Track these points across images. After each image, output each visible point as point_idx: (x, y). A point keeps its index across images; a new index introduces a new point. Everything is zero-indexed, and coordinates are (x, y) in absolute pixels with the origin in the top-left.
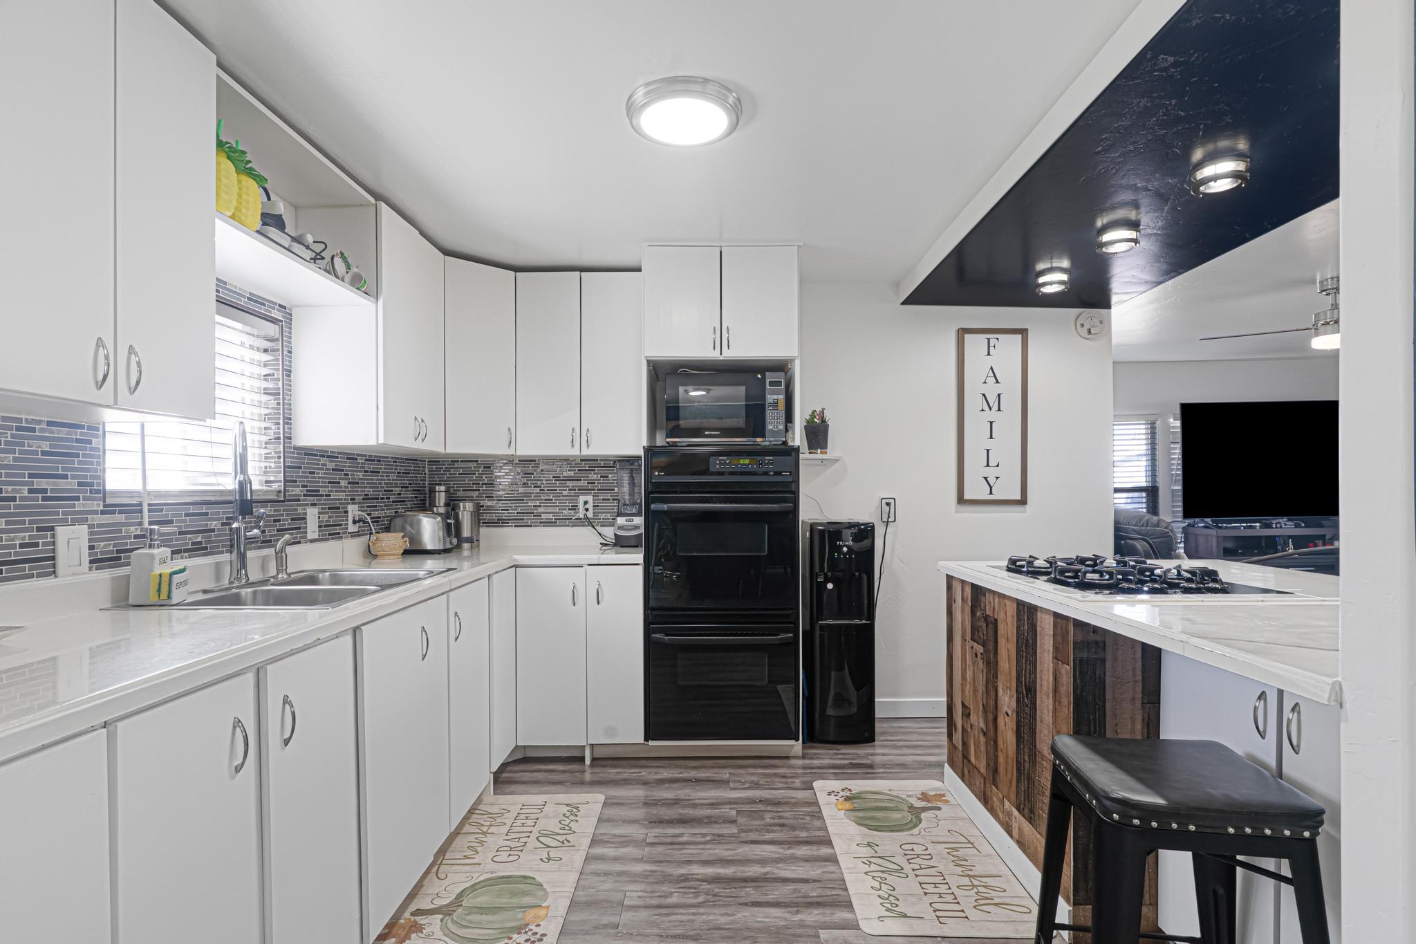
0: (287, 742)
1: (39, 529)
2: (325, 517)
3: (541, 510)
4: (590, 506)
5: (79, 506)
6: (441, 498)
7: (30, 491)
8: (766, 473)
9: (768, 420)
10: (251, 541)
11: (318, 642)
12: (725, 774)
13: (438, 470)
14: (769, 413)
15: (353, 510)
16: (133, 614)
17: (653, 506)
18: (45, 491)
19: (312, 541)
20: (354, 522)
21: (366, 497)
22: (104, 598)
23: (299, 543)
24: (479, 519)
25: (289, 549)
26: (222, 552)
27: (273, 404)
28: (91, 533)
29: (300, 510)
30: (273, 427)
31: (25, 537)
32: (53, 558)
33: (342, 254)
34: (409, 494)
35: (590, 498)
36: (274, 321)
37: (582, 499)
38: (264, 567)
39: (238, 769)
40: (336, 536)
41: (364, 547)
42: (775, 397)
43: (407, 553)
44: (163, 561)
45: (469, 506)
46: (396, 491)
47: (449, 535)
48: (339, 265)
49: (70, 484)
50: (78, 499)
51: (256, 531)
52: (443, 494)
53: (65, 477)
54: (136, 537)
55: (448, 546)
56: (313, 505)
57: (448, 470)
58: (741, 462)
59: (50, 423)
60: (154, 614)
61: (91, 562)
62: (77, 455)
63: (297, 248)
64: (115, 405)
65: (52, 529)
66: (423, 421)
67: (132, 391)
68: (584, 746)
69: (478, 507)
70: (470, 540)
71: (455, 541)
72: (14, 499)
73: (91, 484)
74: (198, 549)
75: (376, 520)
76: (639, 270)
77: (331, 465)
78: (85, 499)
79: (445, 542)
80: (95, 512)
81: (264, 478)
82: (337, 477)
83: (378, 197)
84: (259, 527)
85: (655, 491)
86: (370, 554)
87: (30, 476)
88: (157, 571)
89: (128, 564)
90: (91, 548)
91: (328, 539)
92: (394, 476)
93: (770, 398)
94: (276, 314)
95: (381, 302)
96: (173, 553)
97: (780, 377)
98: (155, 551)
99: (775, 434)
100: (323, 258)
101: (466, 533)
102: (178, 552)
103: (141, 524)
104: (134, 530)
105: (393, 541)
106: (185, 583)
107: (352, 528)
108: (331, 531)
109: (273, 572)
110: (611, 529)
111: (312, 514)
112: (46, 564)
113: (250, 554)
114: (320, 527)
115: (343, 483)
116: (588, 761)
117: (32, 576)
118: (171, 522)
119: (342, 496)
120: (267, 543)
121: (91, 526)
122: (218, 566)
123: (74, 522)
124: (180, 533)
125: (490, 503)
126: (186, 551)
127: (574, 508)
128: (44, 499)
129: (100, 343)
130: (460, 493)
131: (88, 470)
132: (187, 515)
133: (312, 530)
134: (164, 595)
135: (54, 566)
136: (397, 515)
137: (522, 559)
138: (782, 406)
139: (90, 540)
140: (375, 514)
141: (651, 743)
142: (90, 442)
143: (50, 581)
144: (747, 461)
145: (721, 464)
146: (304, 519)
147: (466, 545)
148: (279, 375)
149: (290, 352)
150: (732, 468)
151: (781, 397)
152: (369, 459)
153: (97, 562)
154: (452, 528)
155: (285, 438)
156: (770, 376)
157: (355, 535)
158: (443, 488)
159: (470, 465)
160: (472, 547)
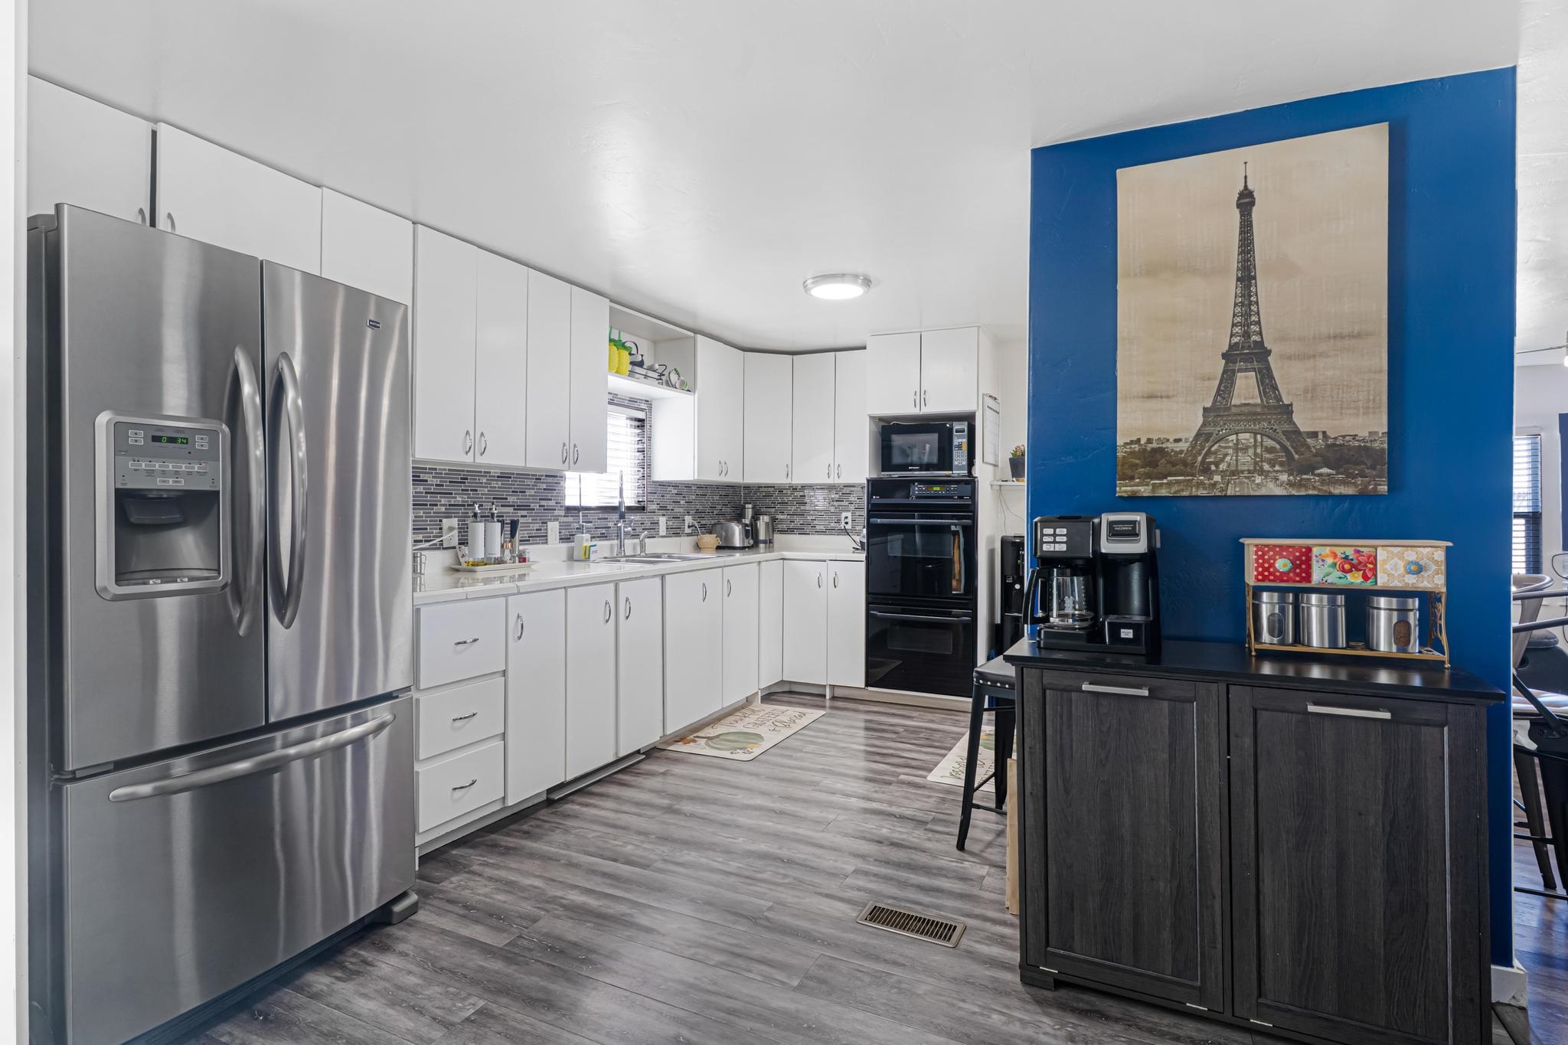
0: (627, 617)
1: (542, 523)
2: (670, 523)
3: (815, 522)
4: (849, 520)
5: (556, 513)
6: (749, 513)
7: (540, 506)
8: (952, 498)
9: (954, 458)
10: (626, 534)
11: (642, 577)
12: (915, 714)
13: (750, 493)
14: (955, 453)
15: (688, 519)
16: (576, 563)
17: (872, 520)
18: (544, 506)
19: (662, 537)
20: (689, 527)
21: (697, 511)
22: (564, 556)
23: (655, 537)
24: (774, 527)
25: (647, 540)
26: (614, 539)
27: (641, 457)
28: (560, 526)
29: (656, 518)
30: (642, 470)
31: (537, 526)
32: (546, 536)
33: (675, 369)
34: (729, 510)
35: (849, 514)
36: (642, 410)
37: (844, 515)
38: (634, 548)
39: (607, 621)
40: (677, 534)
41: (694, 543)
42: (960, 440)
43: (719, 548)
44: (587, 541)
45: (766, 518)
46: (719, 507)
47: (747, 537)
48: (674, 377)
49: (552, 503)
50: (555, 510)
51: (630, 528)
52: (750, 510)
53: (550, 500)
54: (577, 529)
55: (746, 545)
56: (664, 515)
57: (755, 493)
58: (935, 489)
59: (547, 476)
60: (583, 564)
61: (560, 539)
62: (555, 490)
63: (650, 374)
64: (569, 469)
65: (546, 523)
66: (725, 463)
67: (575, 463)
68: (825, 686)
69: (774, 520)
70: (765, 542)
71: (752, 542)
72: (534, 509)
73: (560, 503)
74: (603, 537)
75: (703, 526)
76: (865, 348)
77: (676, 492)
78: (558, 510)
79: (744, 542)
80: (561, 516)
81: (637, 500)
82: (678, 498)
83: (696, 332)
84: (630, 526)
85: (873, 510)
86: (698, 547)
87: (540, 499)
88: (585, 545)
89: (573, 542)
90: (560, 533)
91: (671, 537)
92: (717, 498)
93: (956, 441)
94: (643, 406)
95: (696, 395)
96: (592, 538)
97: (964, 426)
98: (584, 535)
99: (960, 468)
100: (664, 375)
101: (762, 536)
102: (594, 537)
103: (579, 522)
104: (576, 525)
105: (710, 540)
106: (596, 552)
107: (688, 531)
108: (675, 532)
109: (639, 552)
110: (858, 537)
111: (662, 520)
112: (543, 538)
113: (626, 541)
114: (667, 528)
115: (682, 502)
116: (828, 697)
117: (539, 543)
118: (591, 522)
119: (681, 510)
120: (636, 536)
121: (560, 523)
122: (612, 546)
123: (554, 520)
124: (596, 528)
125: (782, 517)
126: (598, 537)
127: (838, 522)
128: (544, 510)
129: (564, 445)
130: (763, 510)
131: (558, 496)
132: (599, 519)
133: (663, 531)
134: (587, 557)
135: (547, 540)
136: (719, 523)
137: (787, 554)
138: (965, 447)
139: (560, 529)
140: (703, 522)
141: (870, 688)
142: (559, 483)
143: (545, 546)
144: (938, 489)
145: (919, 490)
146: (658, 523)
147: (762, 546)
148: (645, 440)
149: (650, 426)
150: (925, 493)
151: (965, 440)
152: (700, 487)
153: (563, 539)
154: (751, 532)
155: (647, 476)
156: (957, 426)
157: (689, 535)
158: (750, 506)
159: (770, 489)
160: (766, 547)
